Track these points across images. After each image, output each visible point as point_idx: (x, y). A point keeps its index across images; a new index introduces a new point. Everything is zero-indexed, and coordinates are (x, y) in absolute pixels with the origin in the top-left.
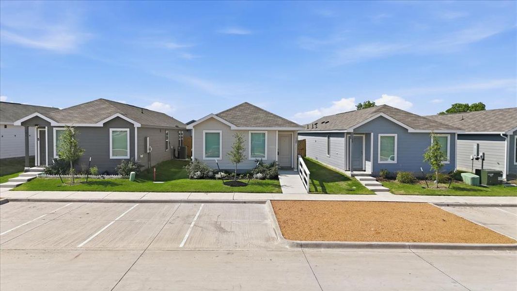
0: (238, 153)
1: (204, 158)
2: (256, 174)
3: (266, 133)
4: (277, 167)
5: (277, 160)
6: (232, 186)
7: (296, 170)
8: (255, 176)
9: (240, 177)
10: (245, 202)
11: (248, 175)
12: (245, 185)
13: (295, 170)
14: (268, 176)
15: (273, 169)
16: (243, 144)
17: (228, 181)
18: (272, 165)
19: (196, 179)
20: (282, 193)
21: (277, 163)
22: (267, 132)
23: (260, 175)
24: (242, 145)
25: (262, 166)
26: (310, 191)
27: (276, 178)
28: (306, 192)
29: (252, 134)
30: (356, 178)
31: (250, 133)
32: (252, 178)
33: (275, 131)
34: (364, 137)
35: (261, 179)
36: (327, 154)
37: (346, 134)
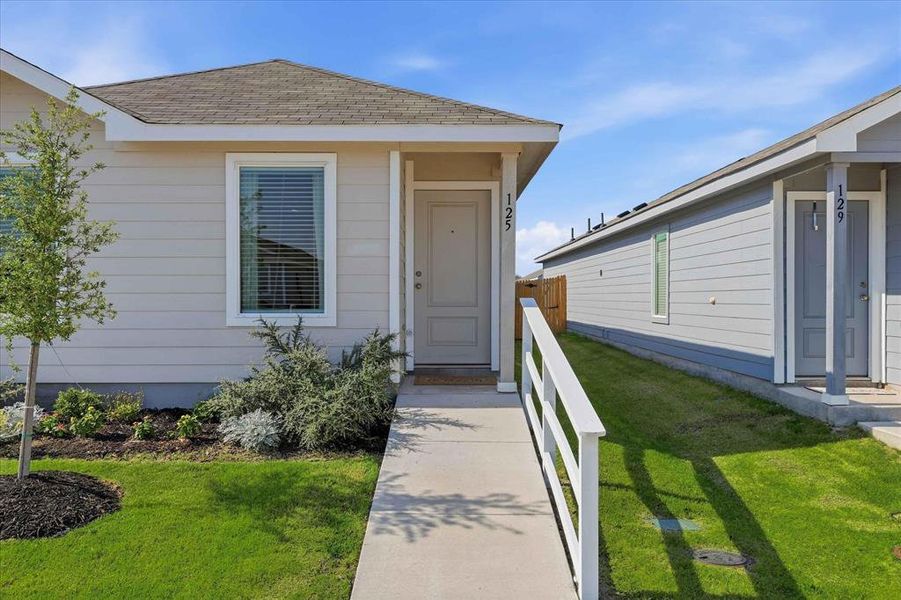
2: (238, 414)
3: (329, 163)
5: (395, 327)
7: (506, 385)
8: (230, 429)
13: (502, 386)
21: (394, 345)
22: (332, 158)
27: (370, 436)
29: (244, 174)
30: (880, 432)
31: (233, 165)
32: (209, 442)
33: (384, 148)
34: (878, 203)
35: (264, 449)
36: (653, 310)
37: (778, 186)
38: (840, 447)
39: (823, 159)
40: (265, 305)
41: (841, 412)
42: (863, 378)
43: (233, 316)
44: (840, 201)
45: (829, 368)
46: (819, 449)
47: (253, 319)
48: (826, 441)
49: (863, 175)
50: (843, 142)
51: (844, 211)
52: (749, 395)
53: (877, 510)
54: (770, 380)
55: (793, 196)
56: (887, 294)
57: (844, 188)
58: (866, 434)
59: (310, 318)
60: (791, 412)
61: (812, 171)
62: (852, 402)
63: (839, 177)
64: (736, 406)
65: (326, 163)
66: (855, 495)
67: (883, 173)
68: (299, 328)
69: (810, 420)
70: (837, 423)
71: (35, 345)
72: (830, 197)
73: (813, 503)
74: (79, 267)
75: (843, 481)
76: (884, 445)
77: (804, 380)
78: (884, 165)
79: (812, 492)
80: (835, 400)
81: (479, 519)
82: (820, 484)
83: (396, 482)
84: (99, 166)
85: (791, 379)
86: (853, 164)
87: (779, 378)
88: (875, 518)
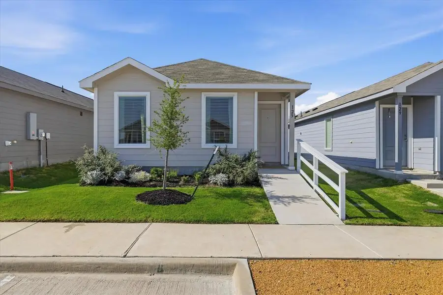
0: (171, 127)
1: (117, 145)
2: (215, 174)
3: (235, 96)
4: (256, 160)
5: (256, 149)
6: (153, 202)
7: (292, 168)
8: (212, 179)
9: (181, 183)
10: (160, 270)
11: (197, 176)
12: (185, 199)
13: (290, 168)
14: (239, 179)
15: (250, 165)
16: (181, 106)
17: (153, 189)
18: (247, 158)
19: (91, 184)
20: (278, 224)
21: (256, 154)
22: (236, 94)
23: (221, 177)
24: (177, 109)
25: (227, 158)
26: (347, 217)
27: (256, 182)
28: (338, 220)
29: (207, 98)
30: (413, 182)
31: (204, 96)
32: (206, 183)
33: (253, 91)
34: (410, 108)
35: (225, 185)
36: (325, 146)
37: (377, 103)
38: (401, 187)
39: (394, 95)
40: (212, 142)
41: (400, 175)
42: (406, 167)
43: (204, 145)
44: (400, 108)
45: (396, 161)
46: (395, 187)
47: (211, 146)
48: (396, 185)
49: (406, 99)
50: (402, 89)
51: (401, 111)
52: (366, 173)
53: (417, 202)
54: (374, 168)
55: (382, 106)
56: (414, 138)
57: (401, 103)
58: (409, 183)
59: (229, 146)
60: (382, 177)
61: (391, 98)
62: (404, 173)
63: (400, 100)
64: (363, 177)
65: (234, 95)
66: (409, 199)
67: (412, 98)
68: (226, 148)
69: (390, 179)
70: (400, 180)
71: (168, 151)
72: (397, 107)
73: (396, 200)
74: (182, 128)
75: (404, 195)
76: (416, 185)
77: (386, 167)
78: (412, 96)
79: (395, 198)
80: (399, 172)
81: (303, 201)
82: (397, 196)
83: (273, 193)
84: (187, 98)
85: (382, 167)
86: (404, 96)
87: (377, 167)
88: (416, 204)
